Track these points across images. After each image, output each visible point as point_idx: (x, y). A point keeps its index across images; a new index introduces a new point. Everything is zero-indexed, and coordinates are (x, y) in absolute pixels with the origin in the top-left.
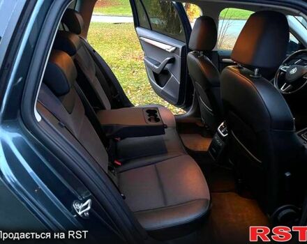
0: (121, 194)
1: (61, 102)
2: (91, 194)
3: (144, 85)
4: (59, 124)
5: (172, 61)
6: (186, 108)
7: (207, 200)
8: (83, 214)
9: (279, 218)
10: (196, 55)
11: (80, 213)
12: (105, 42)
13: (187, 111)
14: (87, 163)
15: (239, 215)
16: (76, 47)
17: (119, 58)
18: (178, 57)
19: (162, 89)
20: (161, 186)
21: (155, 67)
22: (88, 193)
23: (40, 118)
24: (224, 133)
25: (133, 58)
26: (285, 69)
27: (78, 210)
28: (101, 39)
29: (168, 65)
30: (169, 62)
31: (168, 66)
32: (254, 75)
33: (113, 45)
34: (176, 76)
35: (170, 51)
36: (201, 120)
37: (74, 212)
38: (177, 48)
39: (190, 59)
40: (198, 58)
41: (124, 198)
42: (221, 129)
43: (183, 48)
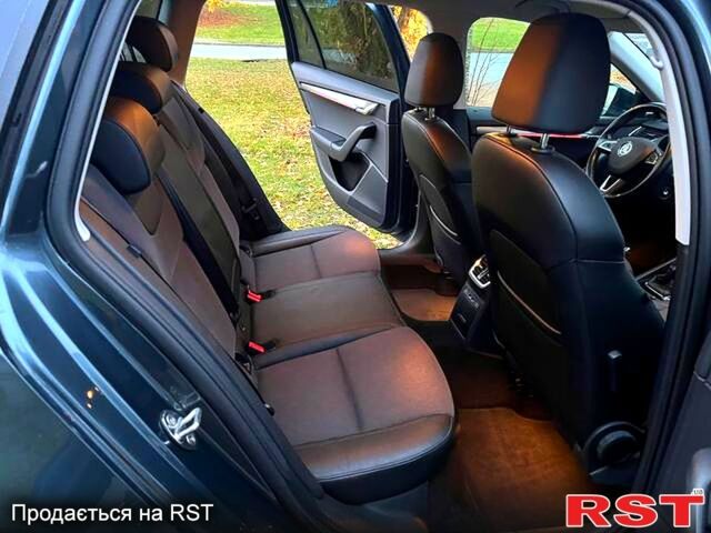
0: (264, 403)
1: (132, 205)
2: (199, 398)
3: (310, 190)
4: (129, 249)
5: (371, 133)
6: (403, 235)
7: (448, 416)
8: (183, 439)
9: (600, 451)
10: (420, 116)
11: (177, 437)
12: (225, 101)
13: (404, 241)
14: (191, 332)
15: (518, 452)
16: (163, 95)
17: (256, 133)
18: (383, 125)
19: (350, 193)
20: (351, 393)
21: (335, 146)
22: (195, 397)
23: (89, 234)
24: (483, 281)
25: (287, 133)
26: (608, 145)
27: (173, 431)
28: (216, 94)
29: (361, 141)
30: (364, 135)
31: (362, 145)
32: (540, 148)
33: (243, 106)
34: (378, 166)
35: (365, 111)
36: (435, 260)
37: (165, 435)
38: (379, 105)
39: (408, 125)
40: (426, 123)
41: (271, 411)
42: (476, 273)
43: (393, 104)
